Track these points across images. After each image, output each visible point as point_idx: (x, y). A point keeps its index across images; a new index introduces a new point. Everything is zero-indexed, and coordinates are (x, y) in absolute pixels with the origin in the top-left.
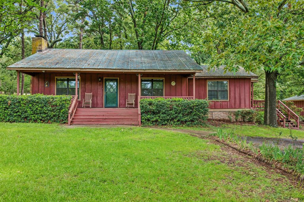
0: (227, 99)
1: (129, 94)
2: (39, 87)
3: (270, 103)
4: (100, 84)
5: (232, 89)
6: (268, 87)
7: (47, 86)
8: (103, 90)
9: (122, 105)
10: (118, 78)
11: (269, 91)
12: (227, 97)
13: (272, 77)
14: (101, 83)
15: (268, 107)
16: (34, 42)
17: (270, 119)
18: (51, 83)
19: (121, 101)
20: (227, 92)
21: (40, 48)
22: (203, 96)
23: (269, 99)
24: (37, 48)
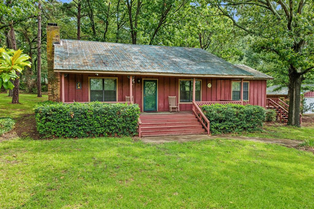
0: (248, 100)
1: (169, 97)
2: (69, 89)
3: (295, 105)
4: (138, 86)
5: (252, 89)
6: (295, 91)
7: (79, 88)
8: (141, 92)
9: (161, 108)
10: (158, 80)
11: (296, 95)
12: (248, 98)
13: (298, 82)
14: (139, 84)
15: (294, 109)
16: (49, 31)
17: (295, 120)
18: (84, 85)
19: (160, 104)
20: (247, 93)
21: (57, 40)
22: (227, 97)
23: (295, 102)
24: (53, 39)
